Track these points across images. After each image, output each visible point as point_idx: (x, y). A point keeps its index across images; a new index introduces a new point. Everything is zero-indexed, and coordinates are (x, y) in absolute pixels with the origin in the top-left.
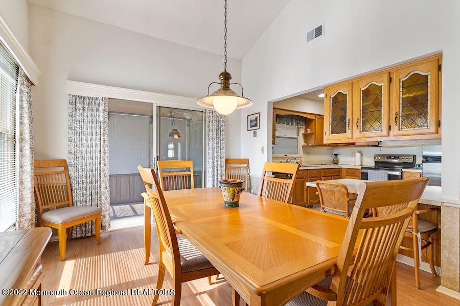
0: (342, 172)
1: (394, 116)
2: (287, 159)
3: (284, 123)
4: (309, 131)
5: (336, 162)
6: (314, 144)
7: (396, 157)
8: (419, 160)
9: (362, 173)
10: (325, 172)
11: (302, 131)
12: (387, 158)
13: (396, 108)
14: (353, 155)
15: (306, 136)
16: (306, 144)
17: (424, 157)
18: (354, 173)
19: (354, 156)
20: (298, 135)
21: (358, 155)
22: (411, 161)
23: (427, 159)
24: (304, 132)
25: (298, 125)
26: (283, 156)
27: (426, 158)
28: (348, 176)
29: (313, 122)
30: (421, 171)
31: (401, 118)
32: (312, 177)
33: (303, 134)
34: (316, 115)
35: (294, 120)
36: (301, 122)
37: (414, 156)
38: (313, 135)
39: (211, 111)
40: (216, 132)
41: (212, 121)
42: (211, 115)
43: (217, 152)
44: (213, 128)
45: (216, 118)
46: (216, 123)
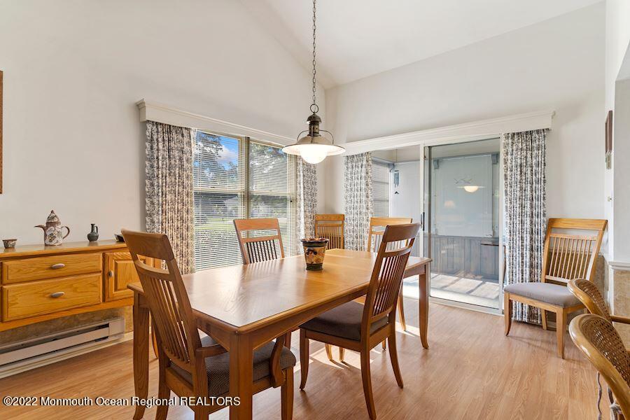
39: (510, 135)
40: (519, 170)
41: (513, 150)
42: (510, 141)
43: (522, 206)
44: (514, 163)
45: (520, 144)
46: (519, 153)
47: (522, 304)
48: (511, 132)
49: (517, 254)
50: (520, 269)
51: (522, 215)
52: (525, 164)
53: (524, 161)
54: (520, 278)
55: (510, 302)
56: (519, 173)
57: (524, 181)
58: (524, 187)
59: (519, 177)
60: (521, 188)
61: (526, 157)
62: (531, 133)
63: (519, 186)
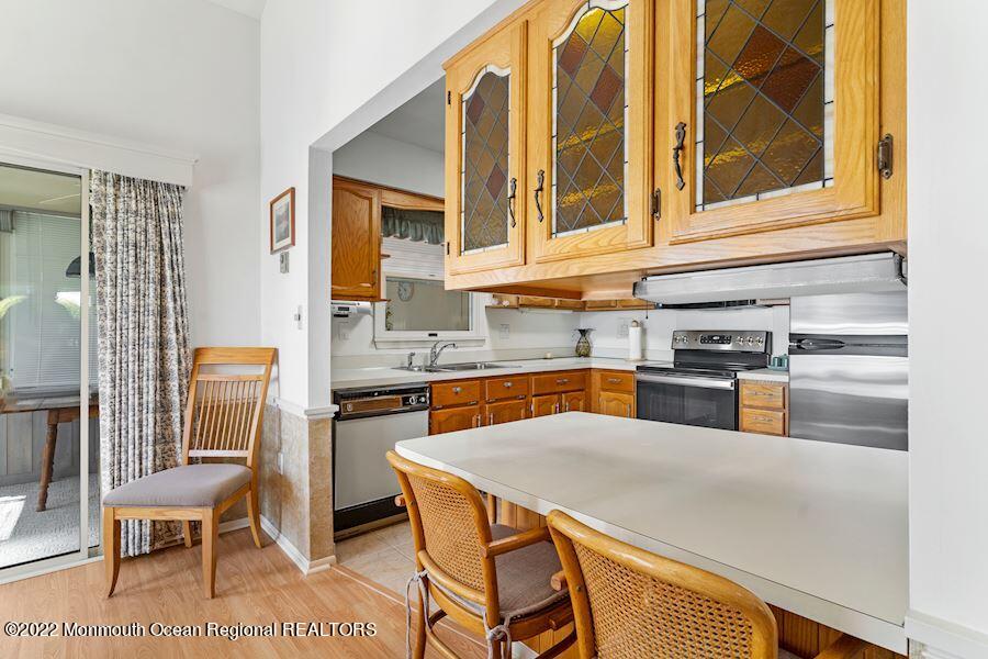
0: (593, 381)
1: (673, 143)
5: (583, 352)
6: (514, 303)
7: (724, 337)
8: (781, 347)
9: (637, 383)
10: (538, 383)
12: (703, 341)
13: (679, 102)
17: (792, 337)
18: (619, 384)
19: (625, 334)
21: (634, 332)
22: (761, 348)
23: (800, 343)
26: (424, 335)
27: (800, 341)
30: (785, 378)
31: (700, 147)
32: (497, 400)
37: (769, 335)
39: (109, 177)
40: (132, 252)
41: (116, 211)
42: (111, 190)
43: (139, 327)
44: (120, 239)
45: (134, 201)
46: (132, 220)
47: (141, 521)
48: (113, 170)
49: (131, 422)
50: (137, 452)
51: (138, 343)
52: (143, 244)
53: (143, 237)
54: (137, 470)
55: (117, 524)
56: (132, 259)
57: (142, 277)
58: (142, 288)
59: (131, 267)
60: (137, 290)
61: (146, 231)
62: (154, 185)
63: (132, 285)
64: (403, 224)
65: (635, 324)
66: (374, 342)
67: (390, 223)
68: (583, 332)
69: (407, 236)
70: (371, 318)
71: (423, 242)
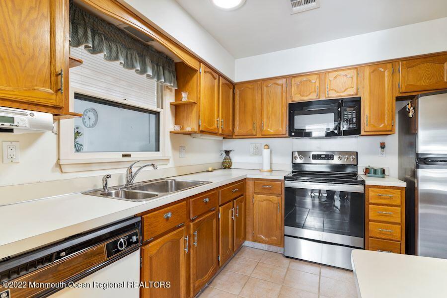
0: (247, 187)
2: (129, 166)
3: (117, 58)
4: (185, 97)
5: (228, 165)
6: (196, 129)
7: (329, 156)
9: (286, 188)
11: (169, 98)
12: (315, 158)
14: (258, 152)
15: (178, 109)
16: (177, 128)
18: (270, 189)
19: (261, 154)
20: (161, 104)
21: (266, 152)
24: (173, 100)
25: (159, 79)
26: (118, 156)
28: (258, 193)
29: (195, 77)
32: (199, 217)
33: (171, 104)
34: (200, 61)
35: (148, 61)
36: (167, 72)
38: (195, 109)
64: (96, 37)
65: (266, 147)
66: (59, 165)
67: (81, 32)
68: (227, 152)
69: (101, 51)
70: (55, 136)
71: (118, 62)
